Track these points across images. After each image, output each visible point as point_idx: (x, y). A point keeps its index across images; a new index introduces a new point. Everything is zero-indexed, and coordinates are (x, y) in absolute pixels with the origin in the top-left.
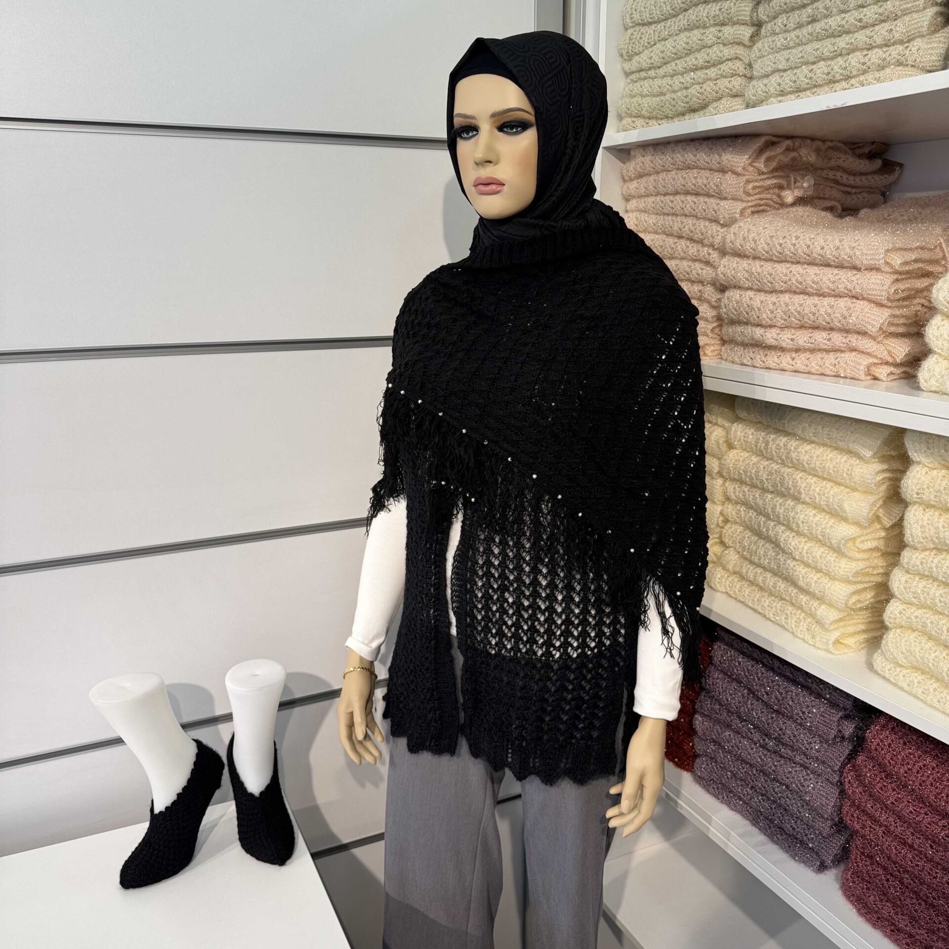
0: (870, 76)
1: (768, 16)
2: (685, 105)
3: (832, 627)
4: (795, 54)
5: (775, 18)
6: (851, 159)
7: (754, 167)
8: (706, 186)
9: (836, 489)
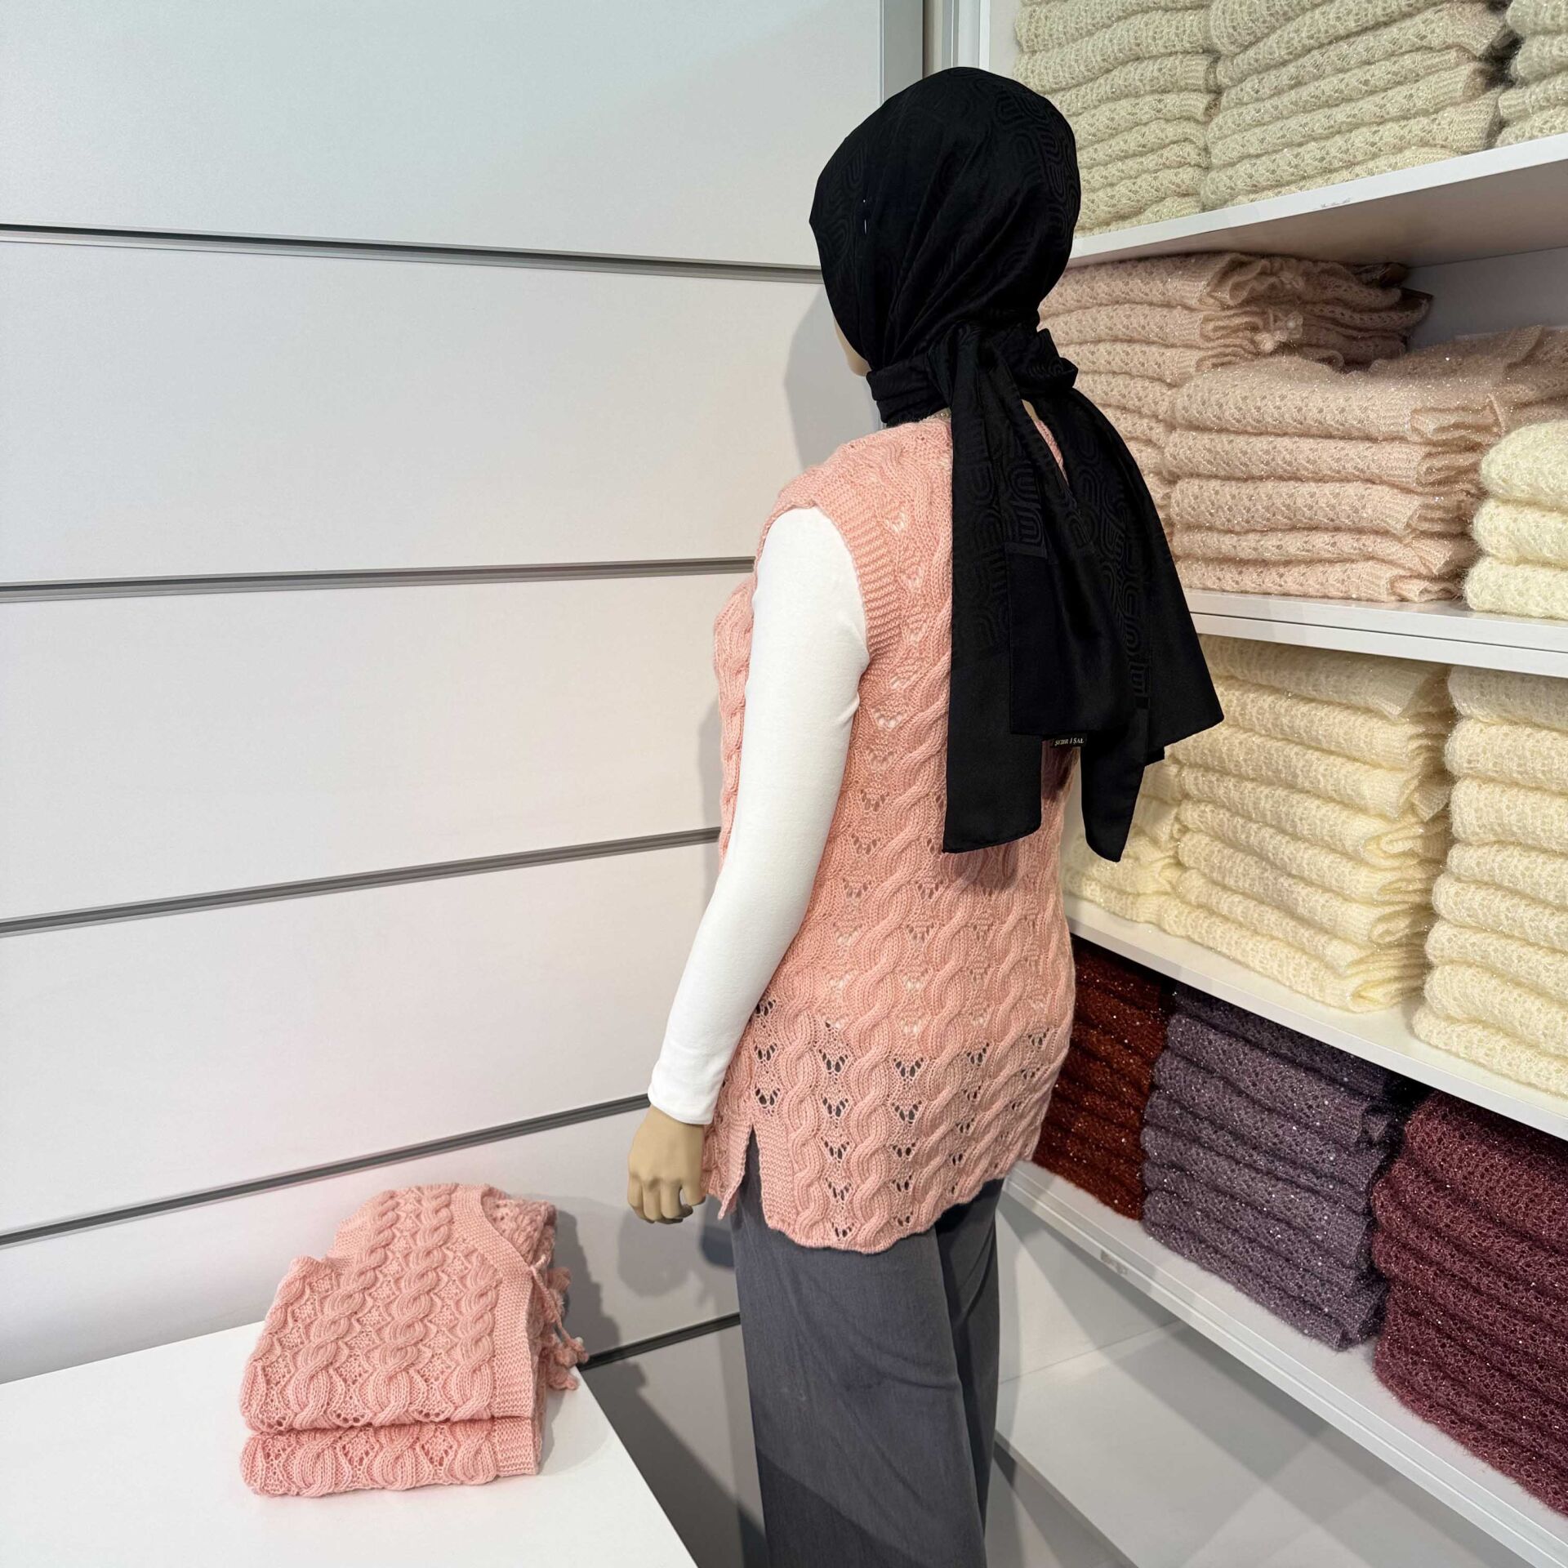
0: (1382, 162)
1: (1231, 79)
2: (1110, 209)
3: (1349, 972)
4: (1273, 132)
5: (1241, 81)
6: (1356, 288)
7: (1215, 298)
8: (1144, 327)
9: (1350, 767)
